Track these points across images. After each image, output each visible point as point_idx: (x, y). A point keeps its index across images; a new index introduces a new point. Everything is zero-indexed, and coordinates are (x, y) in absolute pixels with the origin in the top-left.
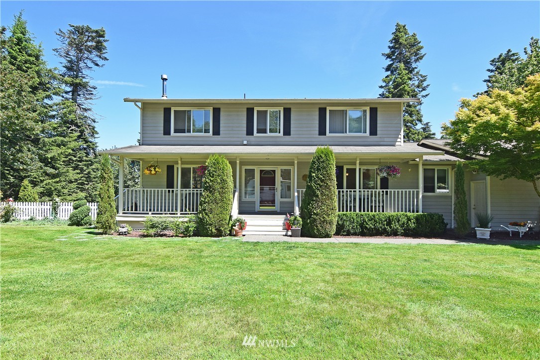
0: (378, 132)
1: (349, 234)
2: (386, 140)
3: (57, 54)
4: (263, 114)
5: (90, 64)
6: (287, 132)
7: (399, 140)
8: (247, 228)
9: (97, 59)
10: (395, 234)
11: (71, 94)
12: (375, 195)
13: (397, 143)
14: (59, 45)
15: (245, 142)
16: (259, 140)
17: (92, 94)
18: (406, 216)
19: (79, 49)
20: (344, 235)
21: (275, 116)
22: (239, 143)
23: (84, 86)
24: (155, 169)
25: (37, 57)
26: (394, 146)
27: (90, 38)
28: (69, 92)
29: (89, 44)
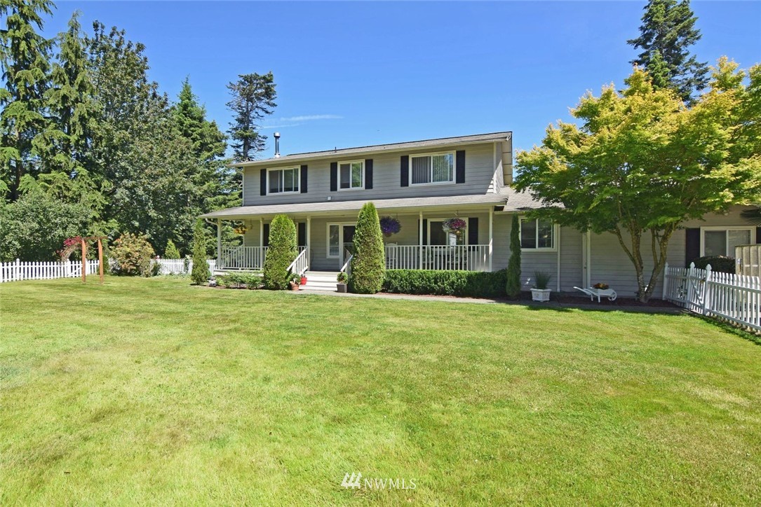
0: (466, 179)
1: (396, 292)
2: (475, 187)
3: (230, 108)
4: (345, 168)
5: (261, 113)
6: (369, 185)
7: (491, 186)
8: (308, 283)
9: (266, 106)
10: (443, 293)
11: (242, 147)
12: (461, 251)
13: (489, 191)
14: (231, 99)
15: (329, 199)
16: (342, 195)
17: (263, 145)
18: (456, 274)
19: (249, 100)
20: (390, 293)
21: (357, 169)
22: (324, 199)
23: (253, 137)
24: (242, 229)
25: (201, 120)
26: (485, 194)
27: (259, 86)
28: (241, 146)
29: (260, 91)
